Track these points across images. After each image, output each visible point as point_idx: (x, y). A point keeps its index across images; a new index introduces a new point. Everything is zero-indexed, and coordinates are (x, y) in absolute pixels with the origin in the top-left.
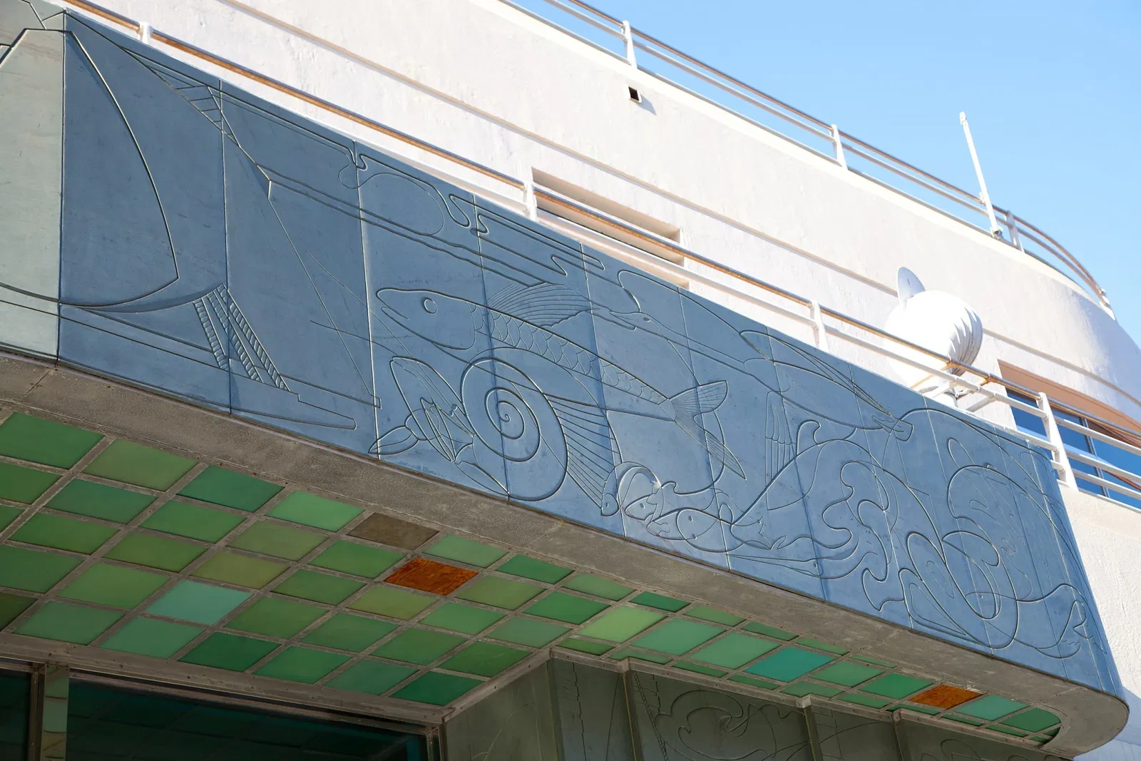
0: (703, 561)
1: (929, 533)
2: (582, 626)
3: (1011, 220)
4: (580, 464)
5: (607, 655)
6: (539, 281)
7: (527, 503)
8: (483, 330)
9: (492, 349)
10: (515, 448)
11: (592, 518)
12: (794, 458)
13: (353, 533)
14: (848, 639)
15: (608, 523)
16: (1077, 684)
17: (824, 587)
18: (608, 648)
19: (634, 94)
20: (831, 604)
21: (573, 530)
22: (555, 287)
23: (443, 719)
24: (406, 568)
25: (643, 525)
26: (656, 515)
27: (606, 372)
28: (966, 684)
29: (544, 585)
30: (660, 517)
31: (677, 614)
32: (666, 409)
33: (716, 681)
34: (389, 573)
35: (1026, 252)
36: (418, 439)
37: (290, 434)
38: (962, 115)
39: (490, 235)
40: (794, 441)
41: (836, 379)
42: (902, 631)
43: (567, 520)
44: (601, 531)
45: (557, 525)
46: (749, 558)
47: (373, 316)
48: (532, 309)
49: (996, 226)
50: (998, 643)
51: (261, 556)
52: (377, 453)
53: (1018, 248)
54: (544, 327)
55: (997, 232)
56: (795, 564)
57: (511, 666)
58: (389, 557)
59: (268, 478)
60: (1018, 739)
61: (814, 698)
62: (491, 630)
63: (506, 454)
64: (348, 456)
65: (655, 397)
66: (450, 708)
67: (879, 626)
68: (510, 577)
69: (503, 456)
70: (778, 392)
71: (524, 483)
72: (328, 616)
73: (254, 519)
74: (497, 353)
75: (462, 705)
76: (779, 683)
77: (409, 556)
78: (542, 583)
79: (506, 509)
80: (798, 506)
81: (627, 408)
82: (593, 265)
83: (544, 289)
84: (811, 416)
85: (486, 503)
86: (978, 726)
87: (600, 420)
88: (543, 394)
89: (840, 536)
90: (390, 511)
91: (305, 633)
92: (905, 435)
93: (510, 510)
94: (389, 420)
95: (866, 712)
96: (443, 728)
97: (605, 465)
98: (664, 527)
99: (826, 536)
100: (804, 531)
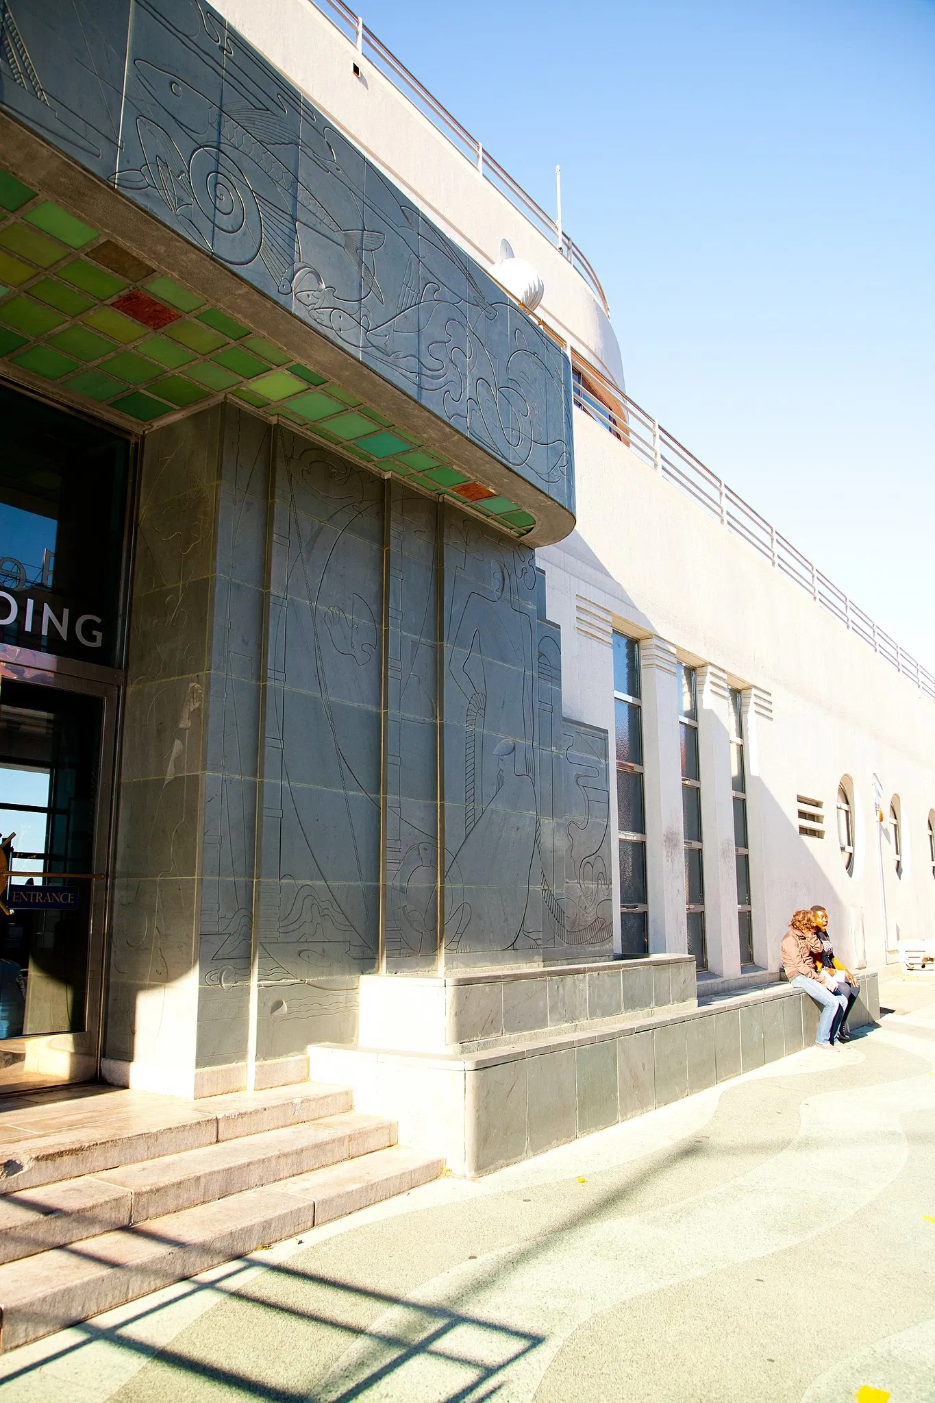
0: (342, 348)
1: (492, 383)
2: (250, 381)
3: (570, 244)
4: (270, 251)
5: (264, 409)
6: (264, 108)
7: (226, 263)
8: (215, 125)
9: (220, 143)
10: (223, 220)
11: (272, 292)
12: (418, 304)
13: (91, 255)
14: (425, 435)
15: (282, 299)
16: (553, 500)
17: (419, 393)
18: (266, 404)
19: (356, 70)
20: (421, 406)
21: (256, 297)
22: (276, 118)
23: (144, 432)
24: (129, 298)
25: (307, 310)
26: (316, 306)
27: (302, 194)
28: (488, 485)
29: (228, 339)
30: (320, 308)
31: (319, 387)
32: (338, 236)
33: (333, 446)
34: (115, 299)
35: (574, 266)
36: (149, 185)
37: (43, 139)
38: (558, 167)
39: (233, 57)
40: (421, 292)
41: (456, 263)
42: (460, 436)
43: (252, 286)
44: (276, 303)
45: (245, 289)
46: (376, 358)
47: (127, 76)
48: (255, 126)
49: (560, 245)
50: (516, 462)
51: (17, 256)
52: (115, 183)
53: (570, 262)
54: (263, 143)
55: (561, 248)
56: (404, 372)
57: (196, 402)
58: (116, 286)
59: (25, 181)
60: (508, 530)
61: (393, 474)
62: (186, 368)
63: (216, 222)
64: (89, 176)
65: (333, 225)
66: (150, 425)
67: (448, 429)
68: (205, 327)
69: (214, 223)
70: (418, 257)
71: (226, 248)
72: (66, 325)
73: (12, 218)
74: (222, 147)
75: (158, 424)
76: (375, 458)
77: (131, 288)
78: (227, 338)
79: (209, 264)
80: (414, 335)
81: (311, 225)
82: (307, 114)
83: (266, 115)
84: (436, 281)
85: (194, 254)
86: (488, 516)
87: (291, 226)
88: (252, 191)
89: (436, 365)
90: (120, 241)
91: (49, 335)
92: (491, 316)
93: (212, 265)
94: (128, 162)
95: (423, 491)
96: (143, 437)
97: (288, 259)
98: (321, 316)
99: (429, 362)
100: (414, 352)
